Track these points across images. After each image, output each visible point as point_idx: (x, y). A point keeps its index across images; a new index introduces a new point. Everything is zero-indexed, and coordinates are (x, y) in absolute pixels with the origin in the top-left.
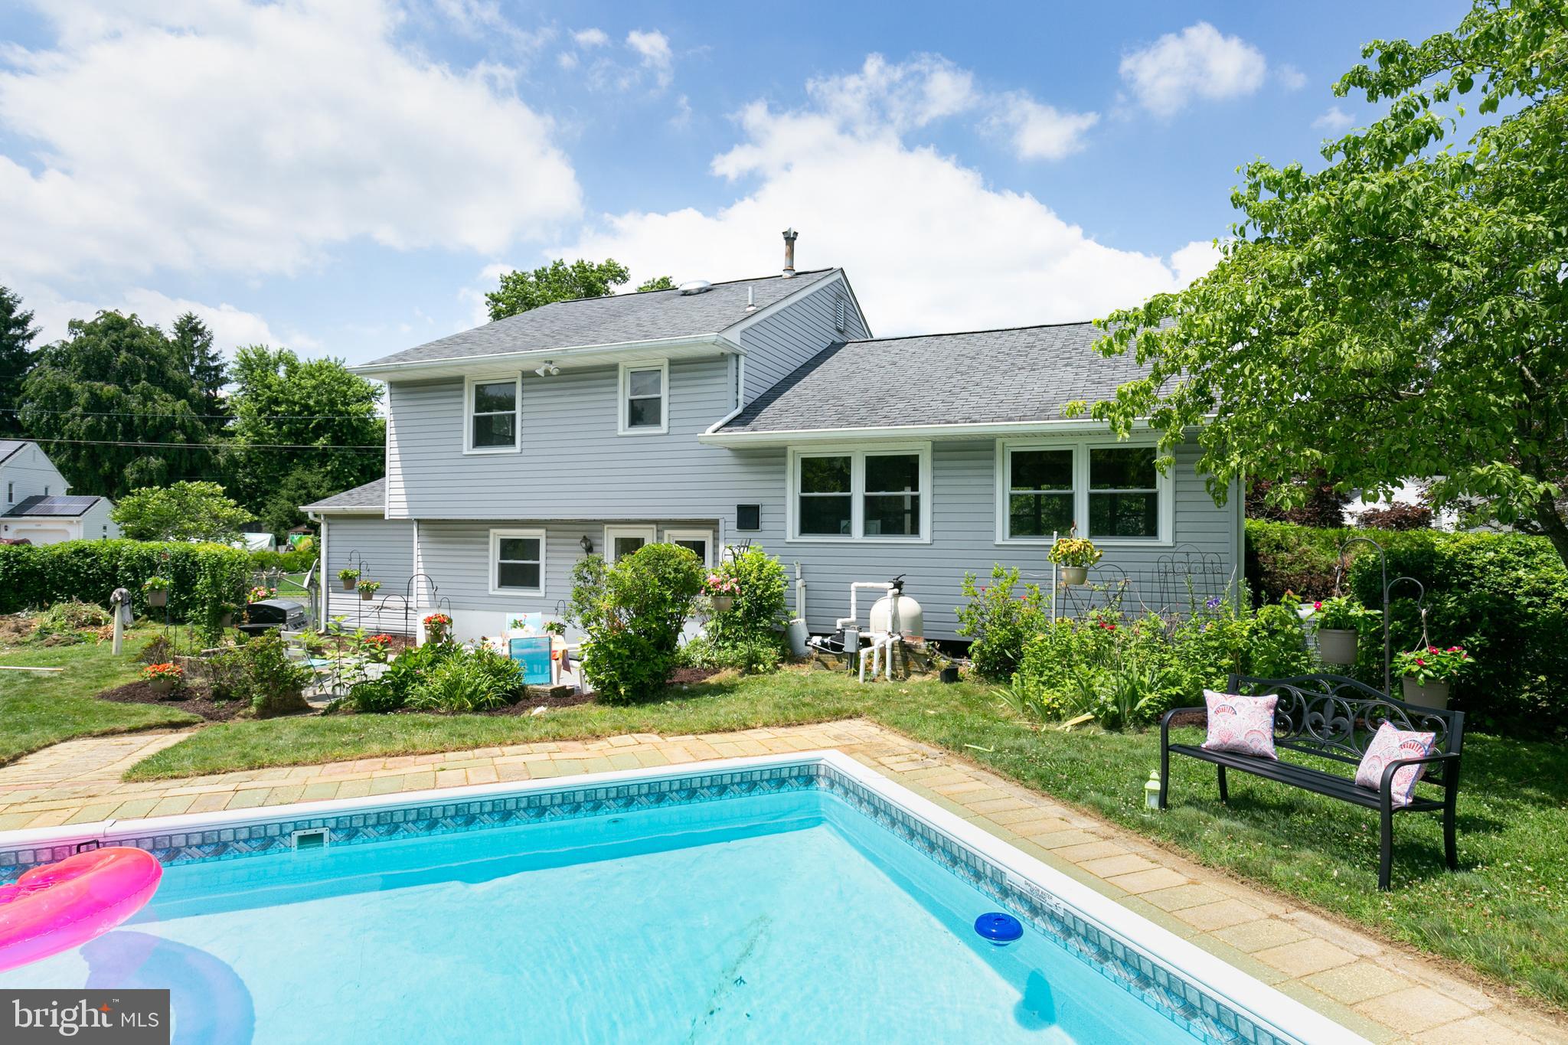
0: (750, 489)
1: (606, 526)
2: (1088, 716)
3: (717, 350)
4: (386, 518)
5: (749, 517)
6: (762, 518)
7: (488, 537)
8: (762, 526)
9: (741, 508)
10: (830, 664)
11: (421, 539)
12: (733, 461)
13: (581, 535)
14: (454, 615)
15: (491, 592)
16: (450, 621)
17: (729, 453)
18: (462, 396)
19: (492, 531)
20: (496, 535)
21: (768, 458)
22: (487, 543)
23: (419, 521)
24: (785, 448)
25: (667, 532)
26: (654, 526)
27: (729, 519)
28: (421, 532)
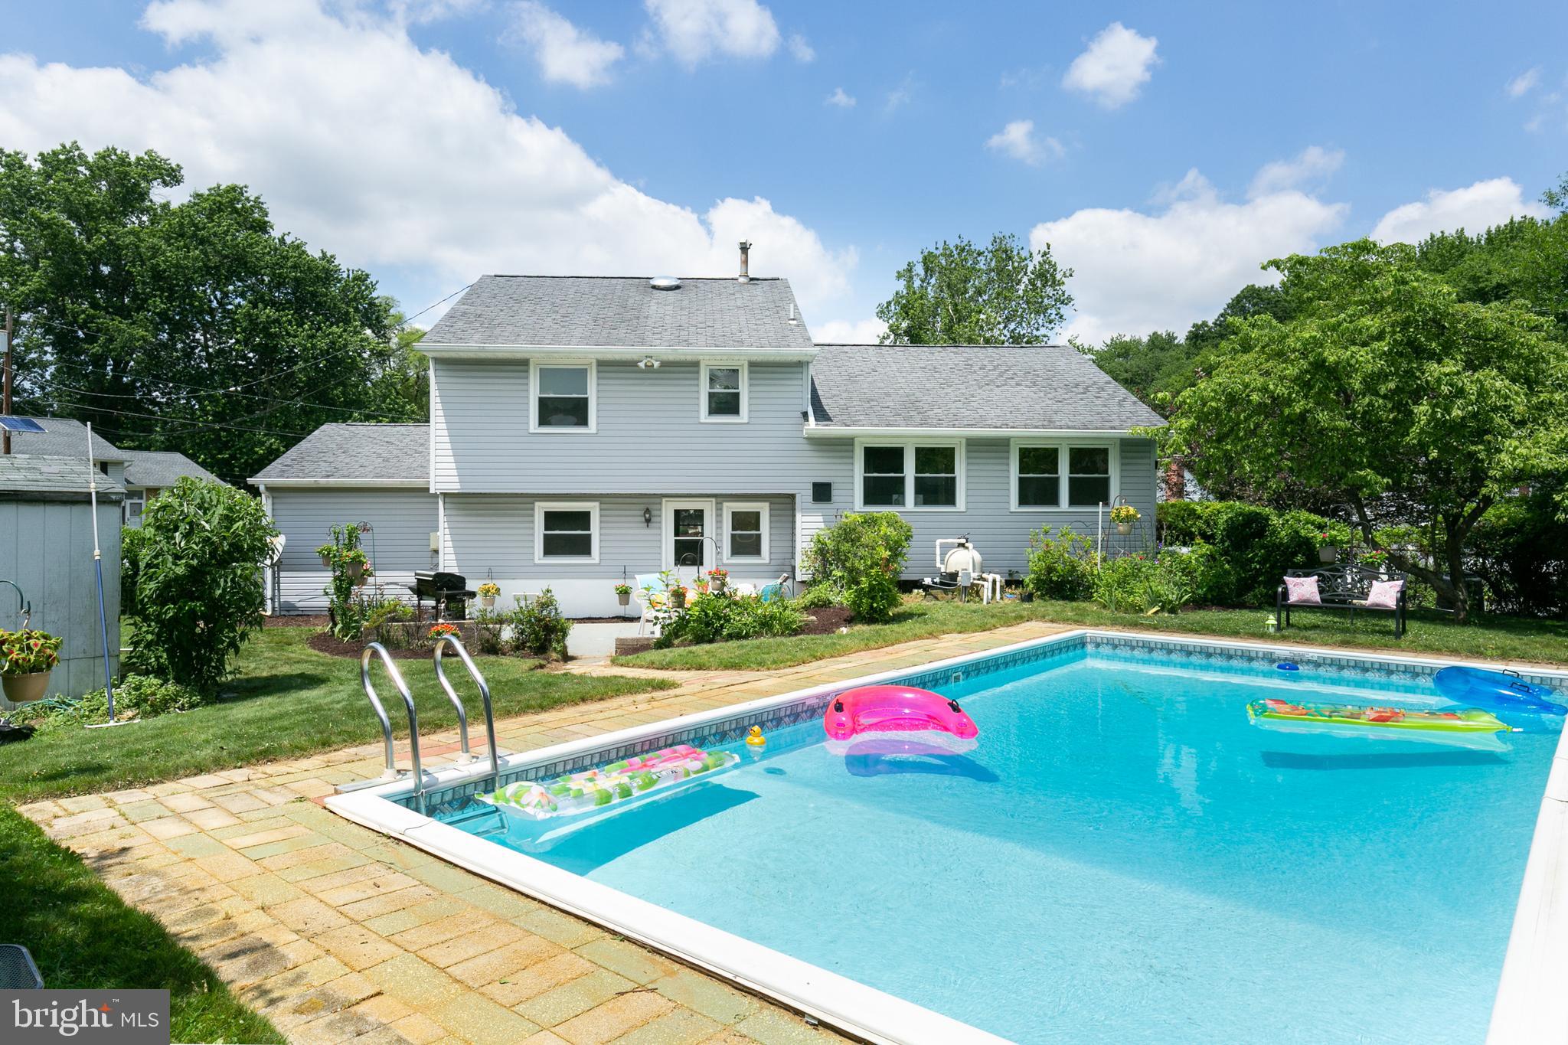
0: (822, 470)
1: (664, 500)
2: (1157, 608)
3: (796, 359)
4: (432, 491)
5: (822, 492)
6: (834, 493)
7: (533, 509)
8: (833, 498)
9: (815, 485)
10: (939, 596)
11: (448, 512)
12: (807, 447)
13: (644, 507)
14: (499, 583)
15: (537, 561)
16: (498, 590)
17: (805, 441)
18: (527, 378)
19: (537, 504)
20: (541, 508)
21: (841, 446)
22: (533, 516)
23: (445, 495)
24: (852, 439)
25: (725, 504)
26: (714, 500)
27: (805, 495)
28: (447, 506)
